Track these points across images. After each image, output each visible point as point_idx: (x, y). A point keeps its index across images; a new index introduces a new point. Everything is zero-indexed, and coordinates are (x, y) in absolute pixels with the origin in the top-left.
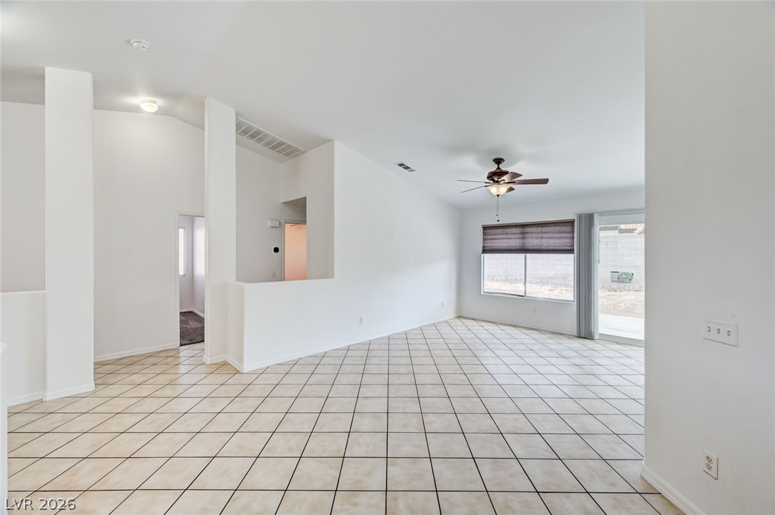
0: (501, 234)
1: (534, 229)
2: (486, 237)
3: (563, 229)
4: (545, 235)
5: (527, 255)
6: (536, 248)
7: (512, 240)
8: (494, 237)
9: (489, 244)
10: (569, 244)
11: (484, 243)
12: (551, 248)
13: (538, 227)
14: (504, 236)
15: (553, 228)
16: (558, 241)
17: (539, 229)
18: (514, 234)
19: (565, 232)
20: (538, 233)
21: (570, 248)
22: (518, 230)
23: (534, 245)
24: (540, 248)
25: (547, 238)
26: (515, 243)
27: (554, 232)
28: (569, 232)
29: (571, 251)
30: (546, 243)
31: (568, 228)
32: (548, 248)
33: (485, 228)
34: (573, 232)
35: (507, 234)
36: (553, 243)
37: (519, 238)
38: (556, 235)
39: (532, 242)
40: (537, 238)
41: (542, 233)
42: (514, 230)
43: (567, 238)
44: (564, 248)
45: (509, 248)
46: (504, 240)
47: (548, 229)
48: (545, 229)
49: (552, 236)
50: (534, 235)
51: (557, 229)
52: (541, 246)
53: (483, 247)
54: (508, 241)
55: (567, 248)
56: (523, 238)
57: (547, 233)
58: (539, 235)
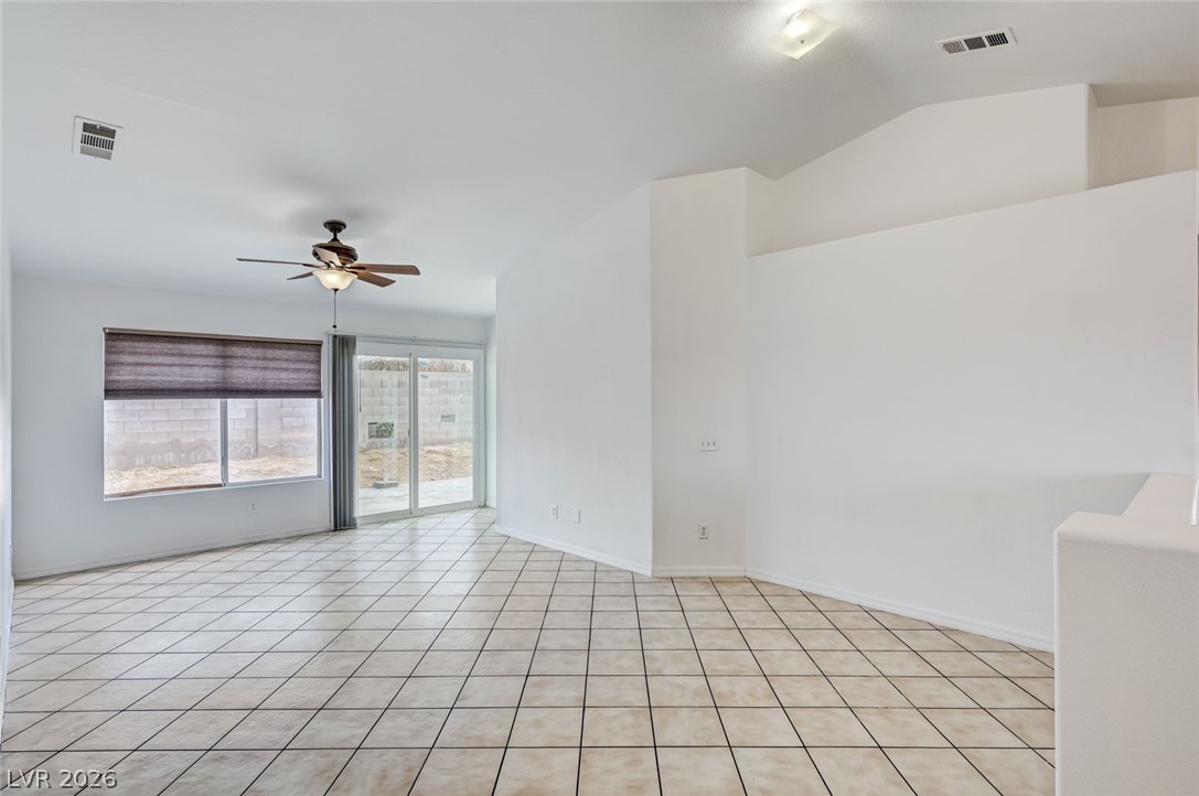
0: (166, 354)
1: (248, 351)
2: (114, 358)
3: (304, 355)
4: (272, 365)
5: (230, 401)
6: (254, 387)
7: (196, 370)
8: (144, 359)
9: (125, 376)
10: (313, 382)
11: (108, 372)
12: (283, 388)
13: (256, 347)
14: (176, 360)
15: (286, 352)
16: (295, 376)
17: (259, 352)
18: (202, 356)
19: (306, 361)
20: (258, 359)
21: (315, 388)
22: (211, 349)
23: (249, 381)
24: (261, 387)
25: (275, 369)
26: (204, 374)
27: (287, 360)
28: (311, 362)
29: (316, 393)
30: (272, 378)
31: (312, 355)
32: (278, 387)
33: (113, 336)
34: (318, 362)
35: (182, 355)
36: (287, 378)
37: (215, 366)
38: (292, 366)
39: (242, 375)
40: (254, 368)
41: (265, 359)
42: (202, 349)
43: (309, 371)
44: (305, 388)
45: (189, 386)
46: (176, 369)
47: (278, 353)
48: (270, 353)
49: (284, 366)
50: (248, 362)
51: (292, 353)
52: (264, 384)
53: (107, 382)
54: (187, 371)
55: (310, 388)
56: (225, 367)
57: (275, 359)
58: (260, 363)
